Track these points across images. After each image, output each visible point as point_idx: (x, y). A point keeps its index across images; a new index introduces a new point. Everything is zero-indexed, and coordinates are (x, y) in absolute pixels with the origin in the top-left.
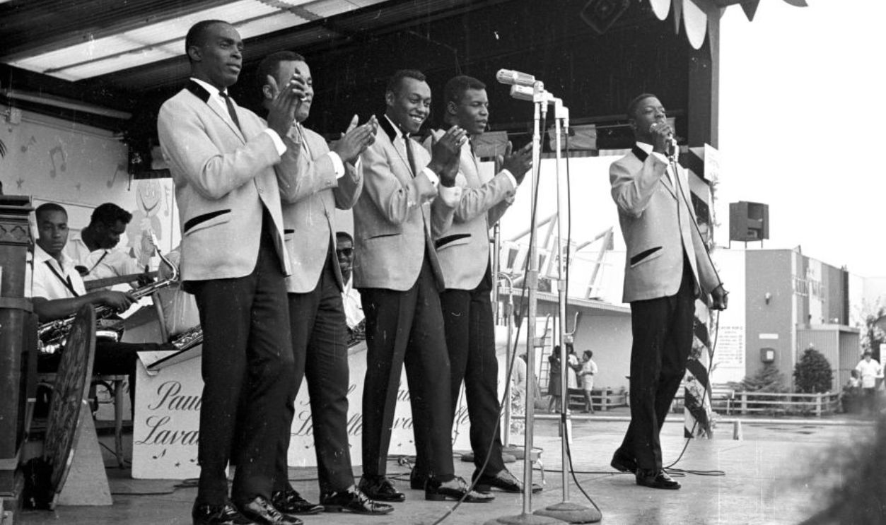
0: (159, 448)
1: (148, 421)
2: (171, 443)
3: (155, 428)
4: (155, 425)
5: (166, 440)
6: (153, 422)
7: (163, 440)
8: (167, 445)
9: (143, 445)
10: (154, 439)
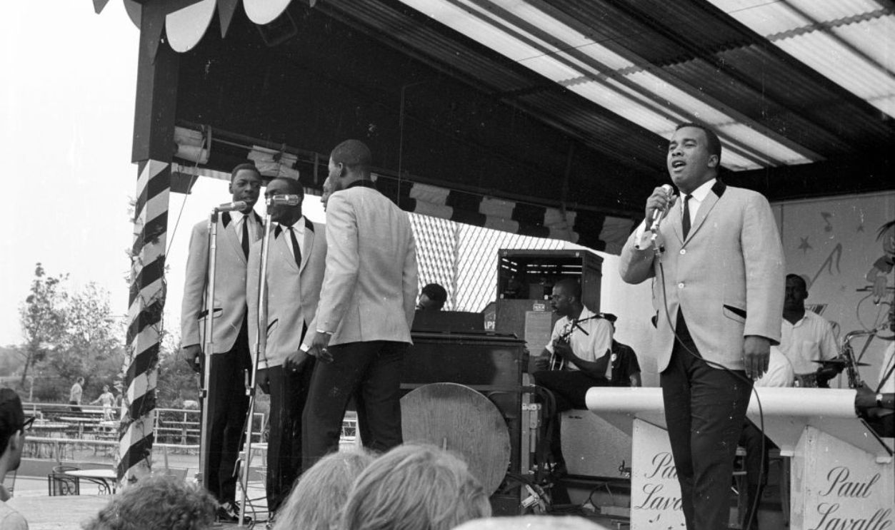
0: (655, 513)
1: (644, 488)
2: (665, 508)
3: (651, 494)
4: (650, 492)
5: (661, 505)
6: (649, 490)
7: (658, 506)
8: (661, 511)
9: (641, 510)
10: (650, 505)
